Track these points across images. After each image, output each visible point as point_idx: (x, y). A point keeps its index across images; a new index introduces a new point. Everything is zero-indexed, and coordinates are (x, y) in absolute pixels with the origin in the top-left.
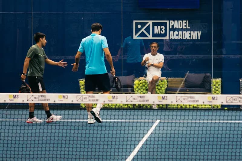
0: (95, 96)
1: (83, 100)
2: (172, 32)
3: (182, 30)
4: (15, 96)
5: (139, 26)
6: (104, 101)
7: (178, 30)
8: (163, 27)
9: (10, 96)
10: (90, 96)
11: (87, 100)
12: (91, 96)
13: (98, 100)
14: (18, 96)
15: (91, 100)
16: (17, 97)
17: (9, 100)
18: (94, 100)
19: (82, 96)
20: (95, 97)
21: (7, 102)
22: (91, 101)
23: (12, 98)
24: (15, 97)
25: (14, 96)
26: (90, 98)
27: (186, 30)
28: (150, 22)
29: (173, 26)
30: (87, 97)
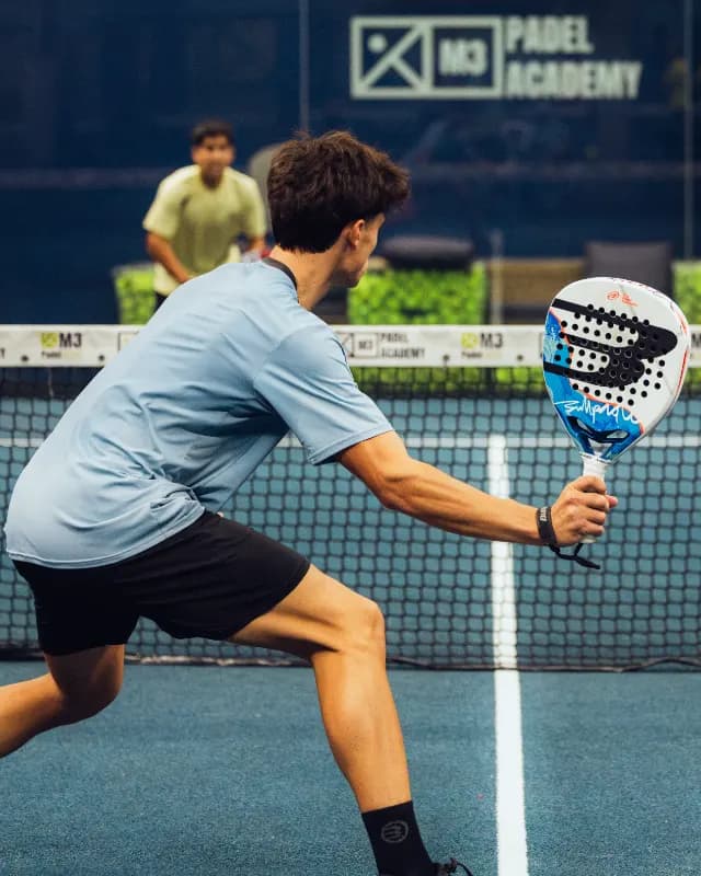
0: (405, 336)
1: (358, 352)
2: (515, 68)
3: (560, 57)
4: (65, 336)
5: (377, 43)
6: (446, 358)
7: (543, 58)
8: (478, 47)
9: (45, 338)
10: (383, 335)
11: (373, 352)
12: (389, 335)
13: (420, 354)
14: (79, 336)
15: (391, 353)
16: (74, 340)
17: (43, 353)
18: (404, 354)
19: (352, 335)
20: (406, 341)
21: (32, 362)
22: (389, 356)
23: (56, 348)
24: (65, 340)
25: (62, 336)
26: (386, 345)
27: (577, 58)
28: (423, 27)
29: (520, 43)
30: (374, 338)
